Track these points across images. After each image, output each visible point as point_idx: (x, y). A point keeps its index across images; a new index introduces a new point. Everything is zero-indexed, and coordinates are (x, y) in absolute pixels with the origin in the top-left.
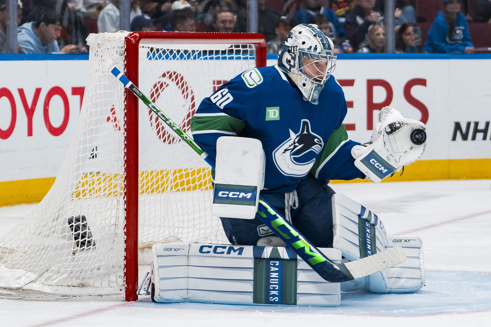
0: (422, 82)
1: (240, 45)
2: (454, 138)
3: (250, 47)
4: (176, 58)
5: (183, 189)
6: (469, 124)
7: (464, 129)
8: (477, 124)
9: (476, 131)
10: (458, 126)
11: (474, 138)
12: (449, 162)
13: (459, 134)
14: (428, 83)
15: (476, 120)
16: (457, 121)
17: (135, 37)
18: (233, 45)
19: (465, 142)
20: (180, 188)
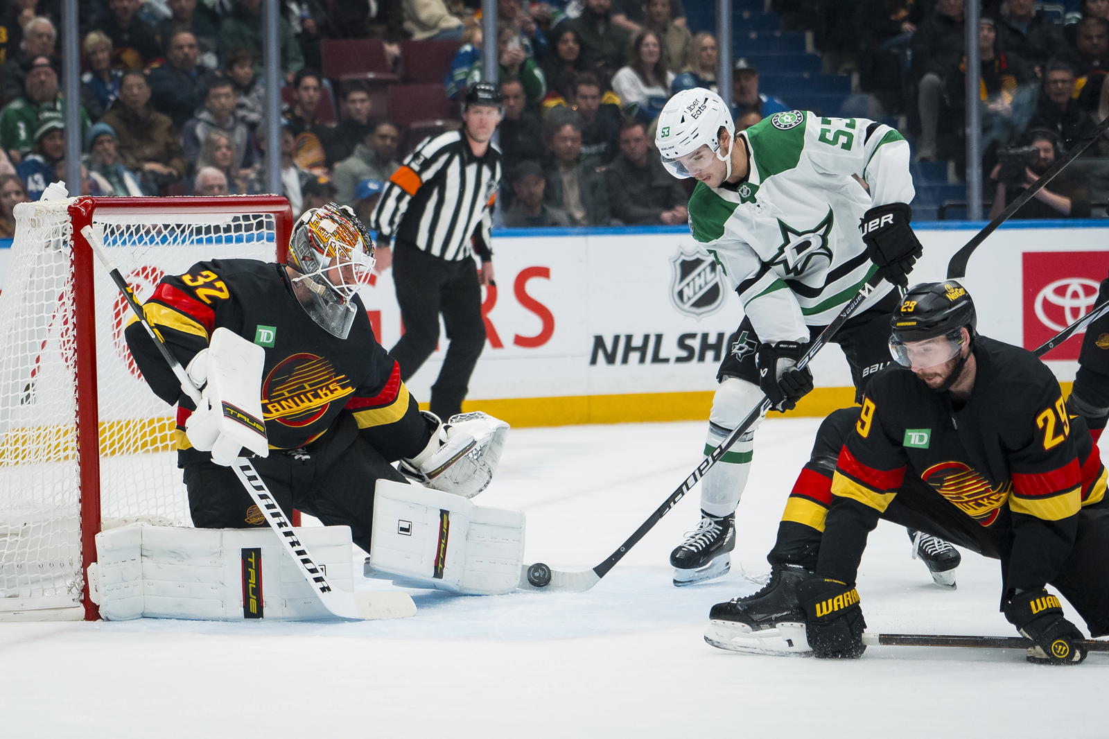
0: (543, 272)
1: (251, 215)
2: (594, 361)
3: (267, 217)
4: (155, 242)
5: (156, 450)
6: (617, 338)
7: (609, 345)
8: (629, 338)
9: (629, 348)
10: (599, 342)
11: (625, 360)
12: (590, 399)
13: (601, 355)
14: (552, 273)
15: (629, 333)
16: (598, 334)
17: (86, 206)
18: (240, 215)
19: (611, 367)
20: (151, 448)
